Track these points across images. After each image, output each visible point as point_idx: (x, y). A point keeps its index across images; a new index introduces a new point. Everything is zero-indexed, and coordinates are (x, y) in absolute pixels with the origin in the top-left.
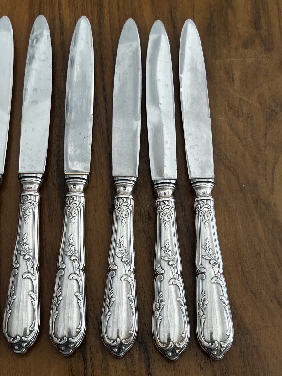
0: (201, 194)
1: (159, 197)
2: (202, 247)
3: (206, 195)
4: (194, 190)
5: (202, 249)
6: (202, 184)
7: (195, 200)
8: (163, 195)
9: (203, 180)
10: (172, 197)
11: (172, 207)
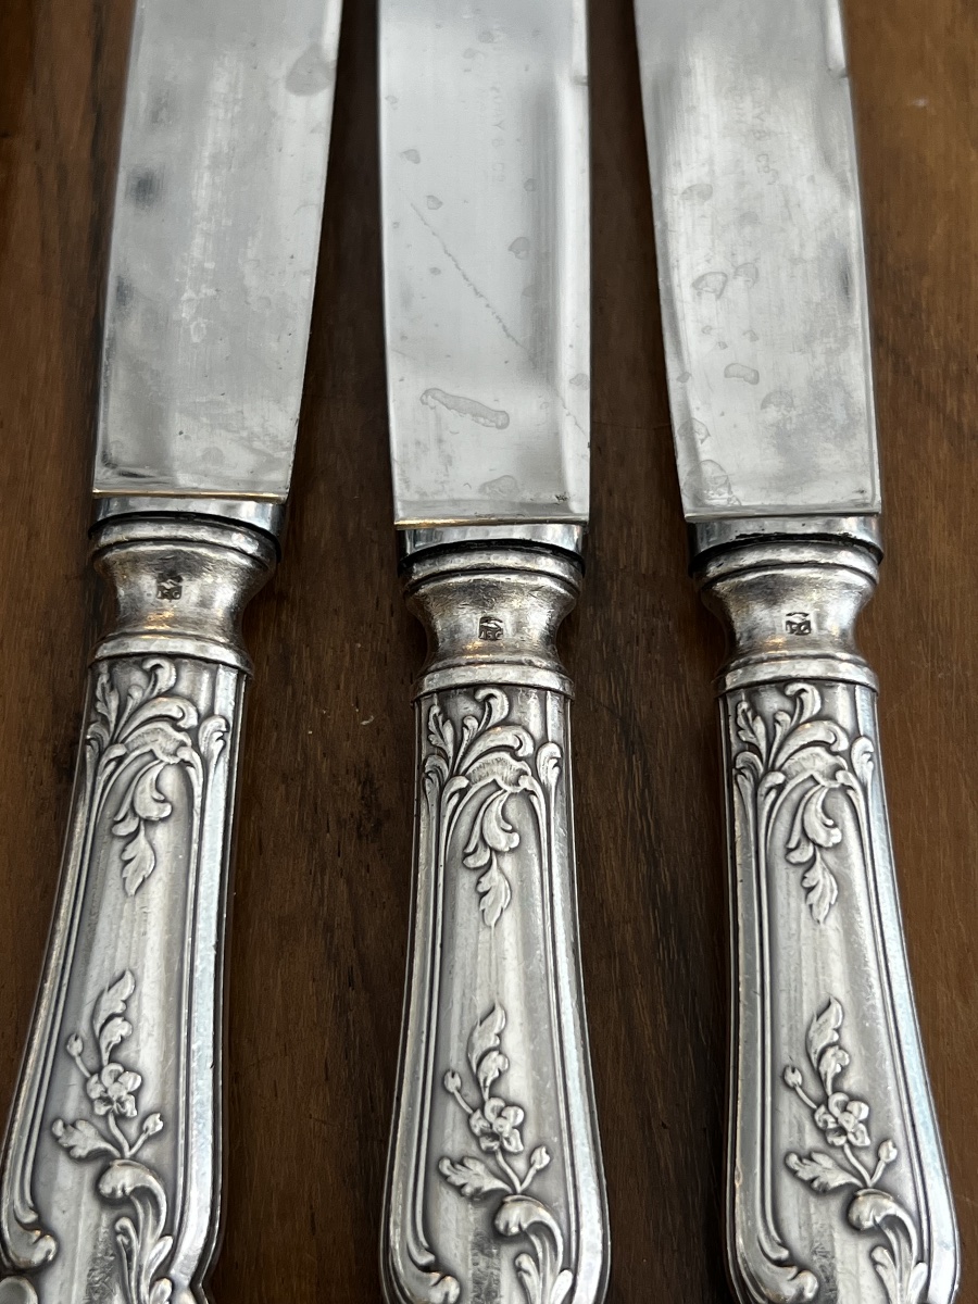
0: (779, 640)
1: (444, 657)
2: (780, 1077)
3: (815, 644)
4: (720, 604)
5: (786, 1098)
6: (786, 555)
7: (731, 681)
8: (478, 643)
9: (794, 527)
10: (547, 657)
11: (544, 741)
